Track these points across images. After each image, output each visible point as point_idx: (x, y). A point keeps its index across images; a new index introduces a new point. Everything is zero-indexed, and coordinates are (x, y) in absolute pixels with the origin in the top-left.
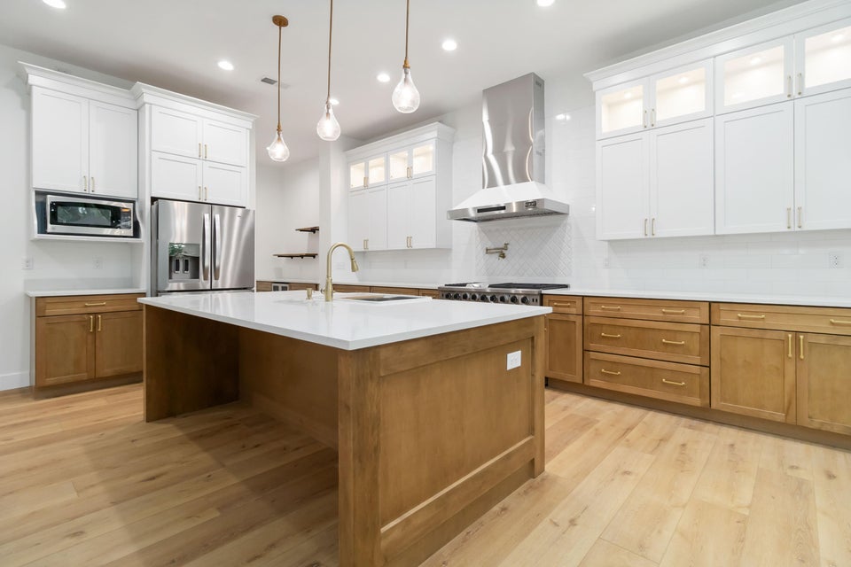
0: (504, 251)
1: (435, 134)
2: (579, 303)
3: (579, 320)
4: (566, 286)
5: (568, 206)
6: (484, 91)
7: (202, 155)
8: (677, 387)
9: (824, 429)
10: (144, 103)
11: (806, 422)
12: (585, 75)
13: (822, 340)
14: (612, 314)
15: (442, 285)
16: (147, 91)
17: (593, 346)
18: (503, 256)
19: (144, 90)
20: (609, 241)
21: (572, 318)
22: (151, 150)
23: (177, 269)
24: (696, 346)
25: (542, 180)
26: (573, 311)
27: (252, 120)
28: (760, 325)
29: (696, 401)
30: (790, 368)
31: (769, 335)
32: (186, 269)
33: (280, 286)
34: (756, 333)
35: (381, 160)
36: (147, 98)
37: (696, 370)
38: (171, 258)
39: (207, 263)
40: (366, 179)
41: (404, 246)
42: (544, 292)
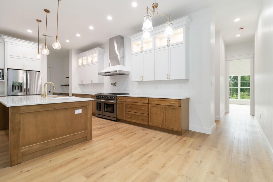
0: (115, 84)
1: (98, 51)
2: (124, 98)
3: (124, 103)
4: (128, 94)
5: (129, 72)
6: (109, 39)
7: (25, 56)
8: (142, 120)
9: (168, 129)
10: (5, 42)
11: (165, 128)
12: (129, 37)
13: (167, 107)
14: (131, 101)
15: (97, 94)
16: (5, 38)
17: (127, 110)
18: (115, 86)
19: (4, 38)
20: (138, 82)
21: (123, 102)
22: (7, 55)
23: (15, 89)
24: (146, 109)
25: (124, 65)
26: (123, 100)
27: (42, 46)
28: (157, 103)
29: (146, 123)
30: (162, 114)
31: (159, 106)
32: (18, 89)
33: (60, 94)
34: (157, 106)
35: (86, 58)
36: (5, 40)
37: (146, 115)
38: (13, 86)
39: (25, 87)
40: (82, 63)
41: (90, 83)
42: (117, 95)
